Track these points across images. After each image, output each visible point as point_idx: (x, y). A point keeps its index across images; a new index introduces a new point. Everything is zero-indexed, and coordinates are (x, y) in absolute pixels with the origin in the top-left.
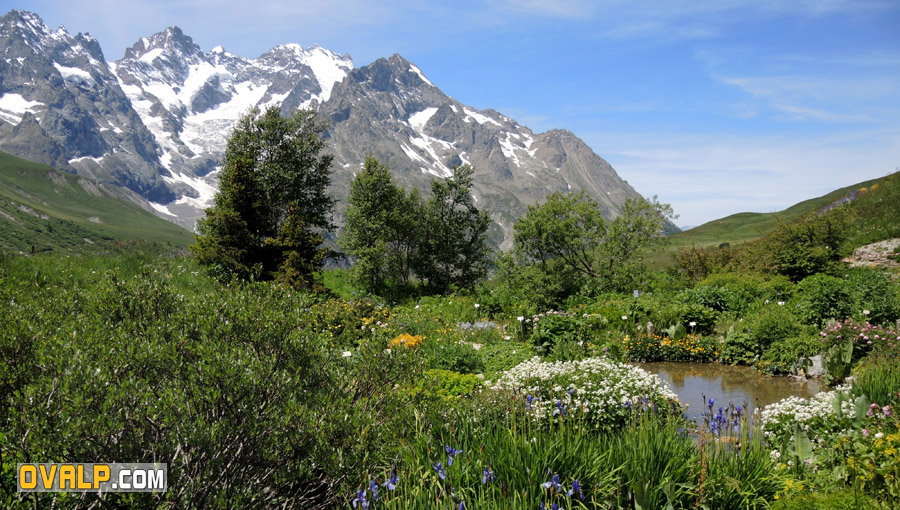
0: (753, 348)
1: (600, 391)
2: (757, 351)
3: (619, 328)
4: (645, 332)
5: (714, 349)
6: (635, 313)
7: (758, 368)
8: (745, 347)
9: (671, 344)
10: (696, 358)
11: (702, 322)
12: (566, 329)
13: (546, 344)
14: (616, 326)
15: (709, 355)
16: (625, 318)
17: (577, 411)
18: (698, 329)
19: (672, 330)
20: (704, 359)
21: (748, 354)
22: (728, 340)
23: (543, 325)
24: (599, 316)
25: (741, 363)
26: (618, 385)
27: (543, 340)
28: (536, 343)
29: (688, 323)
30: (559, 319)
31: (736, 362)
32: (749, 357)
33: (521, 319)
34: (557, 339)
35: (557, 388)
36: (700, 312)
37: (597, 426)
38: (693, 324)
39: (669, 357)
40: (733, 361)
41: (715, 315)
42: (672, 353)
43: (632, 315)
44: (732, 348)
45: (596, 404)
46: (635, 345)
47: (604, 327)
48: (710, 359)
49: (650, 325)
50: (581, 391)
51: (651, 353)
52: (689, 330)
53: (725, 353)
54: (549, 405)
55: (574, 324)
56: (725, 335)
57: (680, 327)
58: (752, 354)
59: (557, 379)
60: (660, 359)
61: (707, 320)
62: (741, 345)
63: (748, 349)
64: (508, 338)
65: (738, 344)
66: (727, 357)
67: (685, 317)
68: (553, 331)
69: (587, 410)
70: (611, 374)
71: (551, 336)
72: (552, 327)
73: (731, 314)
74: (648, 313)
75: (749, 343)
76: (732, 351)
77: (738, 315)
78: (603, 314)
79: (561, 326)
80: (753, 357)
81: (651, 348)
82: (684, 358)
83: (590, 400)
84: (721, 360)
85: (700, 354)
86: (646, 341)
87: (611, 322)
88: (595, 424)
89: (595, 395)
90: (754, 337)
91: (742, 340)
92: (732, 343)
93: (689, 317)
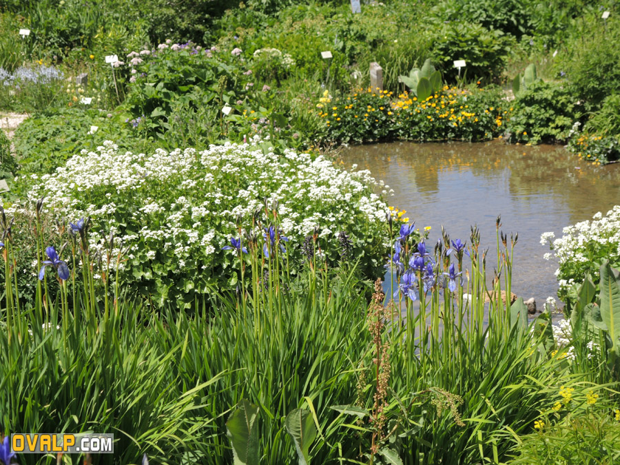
0: (569, 108)
1: (238, 211)
2: (577, 115)
3: (317, 74)
4: (367, 82)
5: (495, 113)
6: (349, 44)
7: (578, 148)
8: (554, 108)
9: (412, 106)
10: (459, 133)
11: (478, 59)
12: (197, 81)
13: (156, 112)
14: (311, 72)
15: (486, 127)
16: (326, 55)
17: (191, 253)
18: (471, 74)
19: (413, 78)
20: (476, 133)
21: (561, 120)
22: (523, 93)
23: (153, 73)
24: (276, 52)
25: (547, 140)
26: (275, 197)
27: (151, 105)
28: (136, 112)
29: (451, 63)
30: (183, 61)
31: (537, 138)
32: (562, 128)
33: (113, 60)
34: (177, 103)
35: (151, 207)
36: (475, 40)
37: (233, 281)
38: (459, 64)
39: (407, 132)
40: (530, 135)
41: (505, 44)
42: (414, 124)
43: (343, 49)
44: (528, 109)
45: (229, 236)
46: (341, 111)
47: (286, 75)
48: (489, 135)
49: (376, 67)
50: (200, 211)
51: (373, 125)
52: (450, 77)
53: (515, 121)
54: (132, 242)
55: (215, 69)
56: (516, 85)
57: (429, 72)
58: (567, 121)
59: (155, 188)
60: (391, 138)
61: (488, 56)
62: (547, 104)
63: (560, 111)
64: (88, 101)
65: (539, 102)
66: (520, 129)
67: (446, 51)
68: (173, 86)
69: (210, 250)
70: (264, 175)
71: (167, 95)
72: (169, 77)
73: (536, 42)
74: (374, 44)
75: (563, 99)
76: (530, 116)
77: (551, 44)
78: (285, 47)
79: (187, 74)
80: (570, 128)
81: (372, 116)
82: (438, 134)
83: (219, 228)
84: (508, 135)
85: (468, 125)
86: (363, 101)
87: (300, 64)
88: (228, 277)
89: (229, 219)
90: (573, 88)
91: (548, 94)
92: (529, 102)
93: (453, 49)
